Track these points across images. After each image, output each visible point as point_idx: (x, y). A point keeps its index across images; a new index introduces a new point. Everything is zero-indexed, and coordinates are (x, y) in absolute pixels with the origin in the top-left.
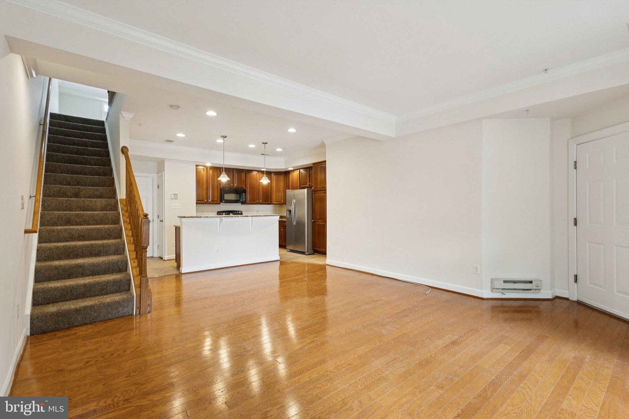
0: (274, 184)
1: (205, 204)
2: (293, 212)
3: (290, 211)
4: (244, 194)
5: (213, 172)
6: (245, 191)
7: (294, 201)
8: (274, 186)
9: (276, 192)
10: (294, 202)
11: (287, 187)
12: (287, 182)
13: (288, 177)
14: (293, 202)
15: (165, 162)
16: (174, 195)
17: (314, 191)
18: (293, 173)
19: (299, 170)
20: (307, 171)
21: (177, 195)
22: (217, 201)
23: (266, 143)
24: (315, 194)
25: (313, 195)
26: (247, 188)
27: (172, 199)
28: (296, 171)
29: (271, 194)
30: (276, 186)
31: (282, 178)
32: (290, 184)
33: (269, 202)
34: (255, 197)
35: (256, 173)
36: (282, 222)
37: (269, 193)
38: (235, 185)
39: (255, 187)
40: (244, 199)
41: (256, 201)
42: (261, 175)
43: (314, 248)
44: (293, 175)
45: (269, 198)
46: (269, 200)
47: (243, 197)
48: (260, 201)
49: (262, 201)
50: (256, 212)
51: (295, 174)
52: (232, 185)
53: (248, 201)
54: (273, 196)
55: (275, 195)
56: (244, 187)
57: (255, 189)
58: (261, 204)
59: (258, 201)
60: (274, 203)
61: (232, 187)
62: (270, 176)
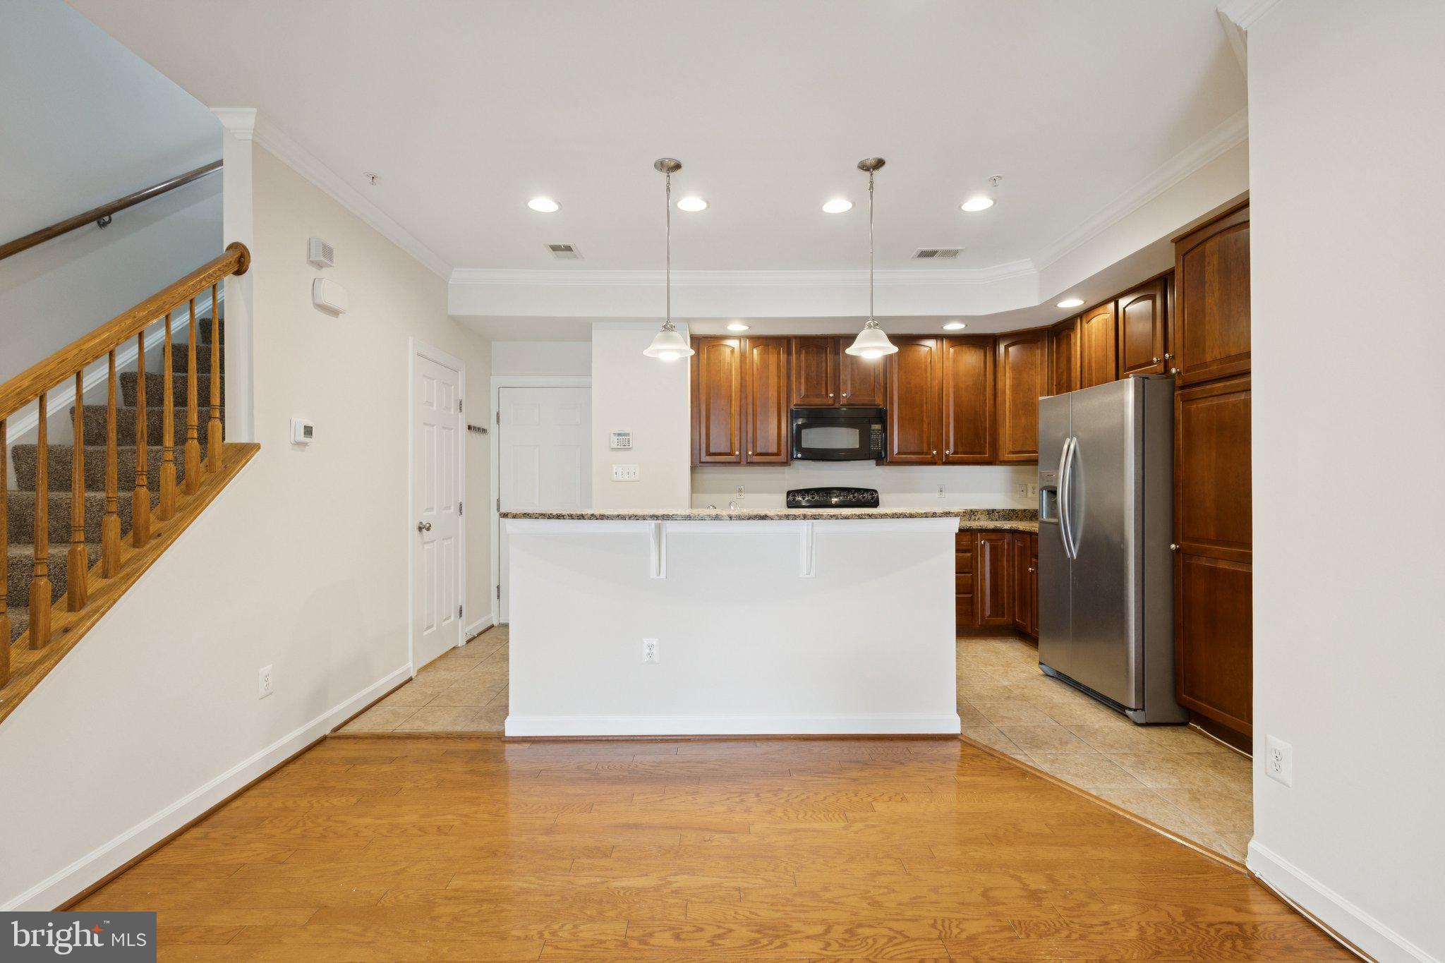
0: (1008, 382)
1: (737, 463)
2: (1063, 495)
3: (1053, 491)
4: (876, 427)
5: (764, 353)
6: (881, 416)
7: (1070, 444)
8: (1008, 392)
9: (1015, 416)
10: (1072, 447)
11: (1062, 384)
12: (1063, 366)
13: (1064, 347)
14: (1066, 447)
15: (593, 331)
16: (619, 435)
17: (1182, 388)
18: (1086, 326)
19: (1112, 305)
20: (1153, 298)
21: (628, 434)
22: (778, 454)
23: (880, 163)
24: (1187, 400)
25: (1179, 405)
26: (892, 403)
27: (613, 449)
28: (1101, 310)
30: (1016, 387)
31: (1040, 356)
32: (1073, 374)
33: (985, 454)
34: (925, 438)
35: (931, 343)
36: (1031, 536)
37: (985, 421)
38: (844, 395)
39: (925, 399)
40: (878, 447)
41: (927, 454)
42: (952, 350)
43: (1184, 696)
44: (1088, 329)
45: (985, 439)
46: (985, 447)
47: (874, 437)
48: (947, 452)
49: (954, 453)
50: (937, 495)
51: (1093, 326)
52: (831, 395)
53: (896, 451)
54: (1001, 431)
55: (1010, 427)
56: (879, 400)
57: (925, 407)
58: (949, 462)
59: (935, 452)
60: (1006, 459)
61: (831, 402)
62: (992, 353)
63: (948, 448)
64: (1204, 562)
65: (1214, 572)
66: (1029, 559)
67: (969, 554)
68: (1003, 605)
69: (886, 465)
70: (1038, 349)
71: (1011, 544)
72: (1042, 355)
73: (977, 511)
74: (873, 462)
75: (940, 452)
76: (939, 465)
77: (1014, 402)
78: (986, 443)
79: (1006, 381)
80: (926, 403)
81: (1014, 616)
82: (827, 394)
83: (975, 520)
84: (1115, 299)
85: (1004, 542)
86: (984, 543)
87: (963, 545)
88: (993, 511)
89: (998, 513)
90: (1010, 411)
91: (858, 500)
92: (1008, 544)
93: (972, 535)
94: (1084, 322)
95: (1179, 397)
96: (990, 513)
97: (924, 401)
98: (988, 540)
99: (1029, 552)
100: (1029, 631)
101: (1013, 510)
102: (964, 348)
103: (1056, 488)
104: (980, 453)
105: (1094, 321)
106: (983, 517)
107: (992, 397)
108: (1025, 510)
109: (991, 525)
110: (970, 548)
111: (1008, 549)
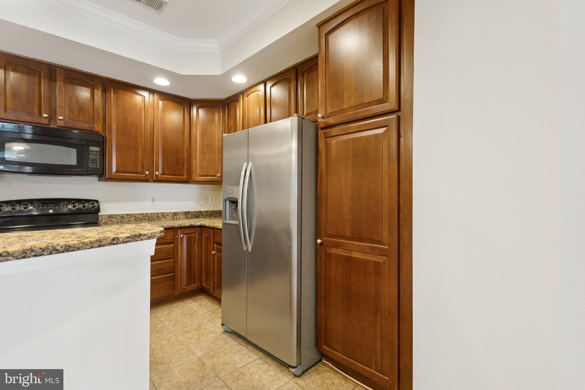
0: (198, 130)
2: (243, 204)
3: (234, 202)
4: (95, 149)
6: (100, 141)
7: (247, 167)
8: (198, 137)
9: (203, 152)
10: (249, 168)
12: (232, 124)
13: (232, 112)
14: (245, 169)
17: (323, 129)
18: (246, 98)
19: (261, 87)
20: (289, 81)
25: (322, 141)
26: (111, 133)
28: (254, 89)
29: (190, 155)
30: (203, 135)
33: (183, 176)
34: (139, 162)
35: (146, 94)
36: (213, 230)
37: (184, 154)
38: (61, 118)
39: (139, 133)
40: (96, 165)
41: (141, 173)
42: (161, 103)
43: (324, 347)
44: (247, 100)
45: (183, 166)
46: (183, 171)
47: (92, 157)
48: (157, 173)
49: (162, 174)
50: (150, 203)
51: (251, 99)
52: (45, 115)
53: (114, 169)
54: (194, 162)
55: (199, 159)
56: (98, 128)
57: (139, 139)
58: (158, 180)
59: (147, 173)
60: (197, 180)
61: (45, 122)
62: (188, 112)
63: (157, 170)
64: (340, 252)
65: (349, 260)
66: (212, 245)
67: (172, 245)
68: (195, 276)
69: (105, 181)
70: (216, 112)
71: (200, 235)
72: (219, 116)
73: (178, 213)
74: (95, 179)
75: (152, 173)
76: (151, 182)
77: (202, 145)
78: (184, 169)
79: (197, 132)
80: (141, 136)
81: (201, 282)
82: (40, 114)
83: (176, 219)
84: (265, 82)
85: (196, 234)
86: (183, 236)
87: (167, 239)
88: (188, 212)
89: (191, 213)
90: (199, 149)
91: (88, 209)
92: (198, 234)
93: (174, 231)
94: (245, 96)
95: (323, 135)
96: (187, 214)
97: (139, 135)
98: (185, 234)
99: (212, 241)
100: (212, 292)
101: (200, 212)
102: (170, 103)
103: (237, 199)
104: (181, 175)
105: (251, 95)
106: (182, 217)
107: (188, 139)
108: (207, 211)
109: (187, 222)
110: (173, 241)
111: (198, 239)
